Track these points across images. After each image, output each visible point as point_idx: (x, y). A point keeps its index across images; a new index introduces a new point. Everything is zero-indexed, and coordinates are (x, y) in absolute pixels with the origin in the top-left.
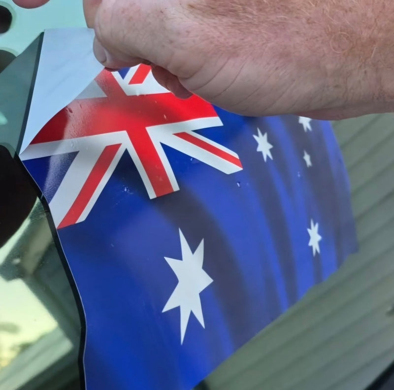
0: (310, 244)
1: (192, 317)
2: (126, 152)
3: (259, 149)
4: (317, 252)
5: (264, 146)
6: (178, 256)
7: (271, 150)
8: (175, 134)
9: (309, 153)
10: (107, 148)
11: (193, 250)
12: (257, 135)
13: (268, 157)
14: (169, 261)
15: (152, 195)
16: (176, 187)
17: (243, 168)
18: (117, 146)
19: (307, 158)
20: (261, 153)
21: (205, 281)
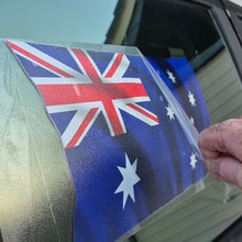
0: (191, 164)
1: (129, 196)
2: (101, 112)
3: (168, 114)
4: (194, 168)
7: (174, 115)
11: (132, 164)
12: (168, 107)
13: (172, 118)
14: (119, 168)
16: (125, 131)
17: (159, 123)
18: (97, 109)
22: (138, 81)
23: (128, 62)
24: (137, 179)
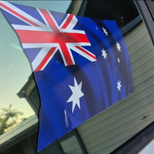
0: (118, 88)
2: (58, 50)
6: (73, 85)
7: (107, 56)
8: (75, 46)
9: (119, 58)
11: (78, 84)
12: (102, 50)
13: (105, 58)
14: (70, 86)
17: (97, 60)
18: (55, 48)
20: (103, 56)
22: (83, 32)
23: (77, 20)
24: (82, 94)
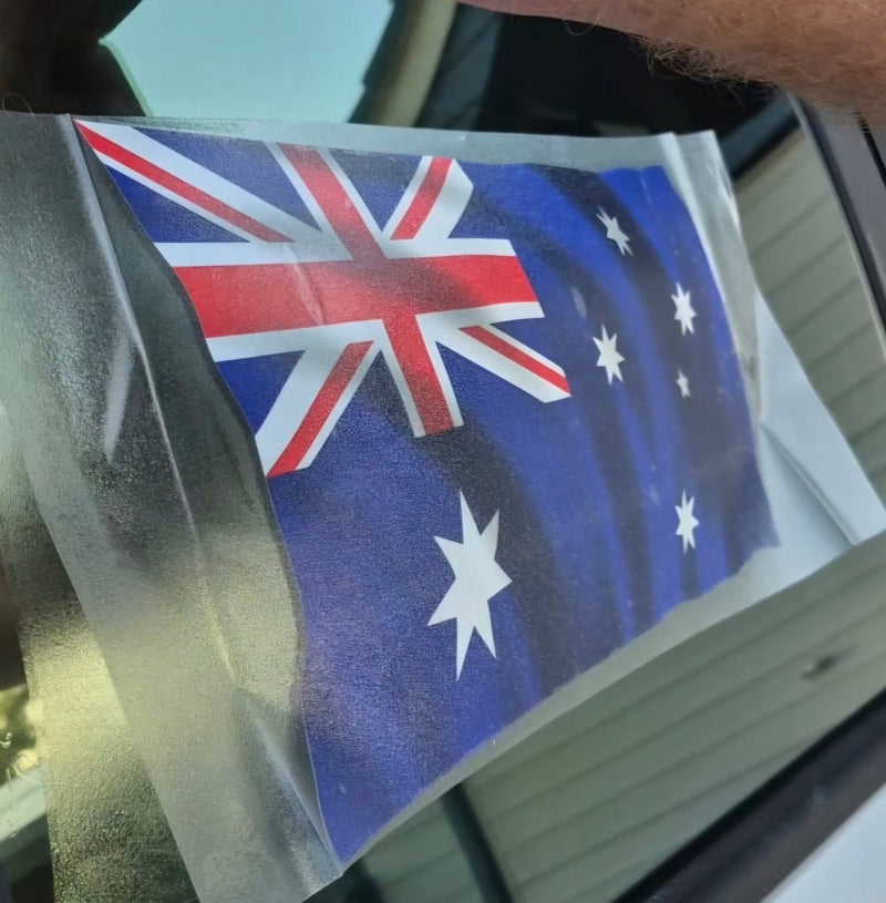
0: (679, 532)
1: (476, 638)
2: (380, 356)
3: (600, 363)
4: (689, 545)
5: (609, 357)
6: (457, 537)
7: (621, 365)
8: (461, 329)
9: (686, 374)
10: (350, 347)
11: (481, 529)
12: (601, 338)
13: (615, 377)
14: (441, 542)
15: (419, 431)
16: (458, 420)
17: (572, 393)
18: (367, 345)
19: (683, 382)
20: (603, 370)
21: (499, 581)
23: (468, 186)
